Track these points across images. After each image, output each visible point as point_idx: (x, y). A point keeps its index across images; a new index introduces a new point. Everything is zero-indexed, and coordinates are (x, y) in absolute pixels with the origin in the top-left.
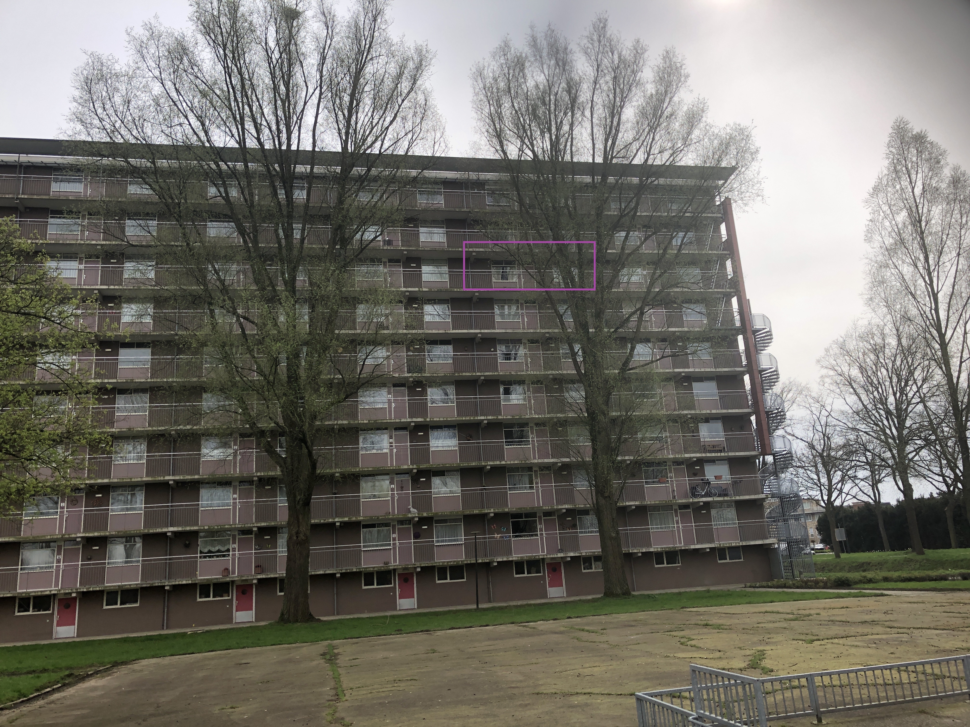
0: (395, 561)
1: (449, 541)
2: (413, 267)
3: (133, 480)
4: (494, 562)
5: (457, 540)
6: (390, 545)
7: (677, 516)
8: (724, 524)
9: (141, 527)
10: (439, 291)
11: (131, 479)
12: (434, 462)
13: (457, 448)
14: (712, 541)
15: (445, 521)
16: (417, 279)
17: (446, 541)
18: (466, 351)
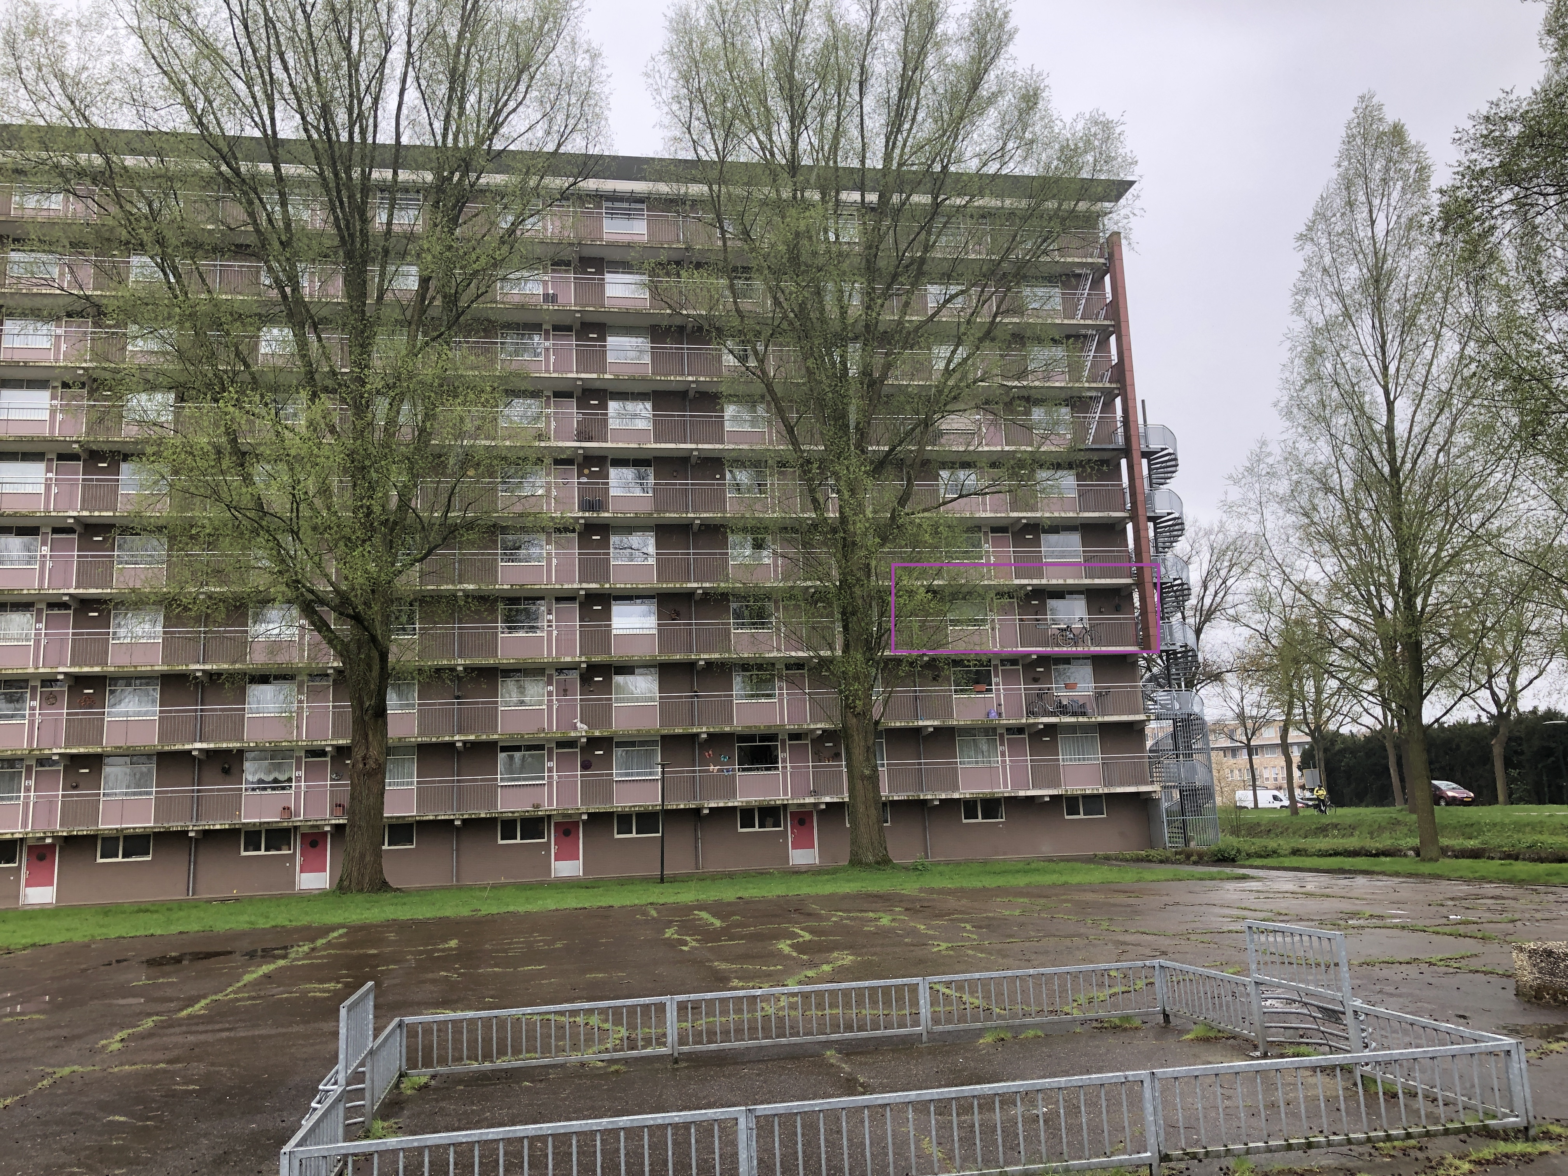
0: (550, 803)
1: (638, 774)
2: (593, 339)
3: (139, 669)
4: (704, 808)
5: (651, 774)
6: (543, 778)
7: (1002, 744)
8: (1079, 759)
9: (153, 740)
10: (633, 379)
11: (135, 667)
12: (616, 653)
13: (655, 632)
14: (1058, 785)
15: (632, 744)
16: (598, 359)
17: (632, 775)
18: (675, 478)
